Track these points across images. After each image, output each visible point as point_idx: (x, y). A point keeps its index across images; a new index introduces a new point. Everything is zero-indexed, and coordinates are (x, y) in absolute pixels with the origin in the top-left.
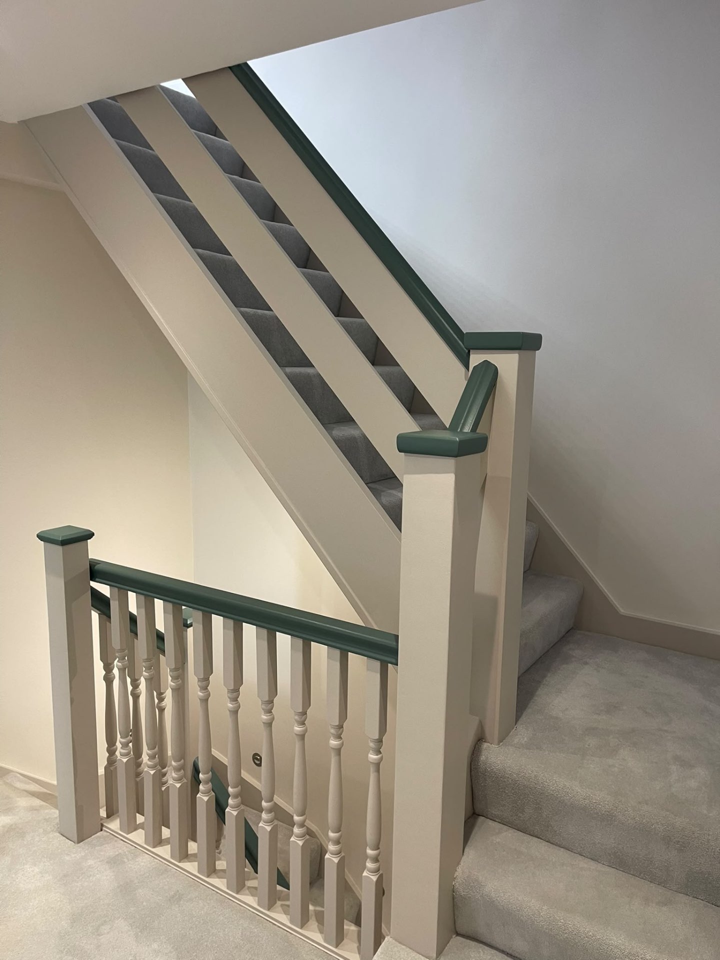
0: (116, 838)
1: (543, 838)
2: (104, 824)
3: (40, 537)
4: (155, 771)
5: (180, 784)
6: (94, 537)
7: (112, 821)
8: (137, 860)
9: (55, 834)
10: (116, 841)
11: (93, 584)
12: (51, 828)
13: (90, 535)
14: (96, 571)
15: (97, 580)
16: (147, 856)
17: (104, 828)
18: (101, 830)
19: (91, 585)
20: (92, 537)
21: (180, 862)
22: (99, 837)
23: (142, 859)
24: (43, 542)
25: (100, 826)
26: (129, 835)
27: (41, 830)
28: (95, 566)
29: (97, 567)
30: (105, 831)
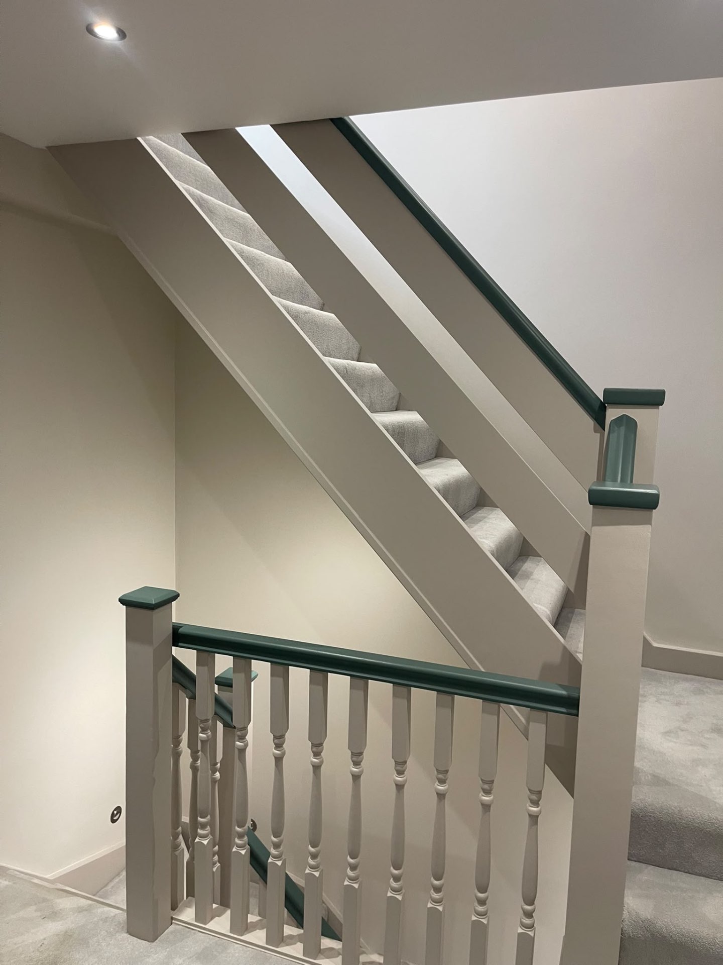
0: (193, 931)
1: (681, 870)
2: (174, 917)
3: (122, 601)
4: (245, 850)
5: (281, 862)
6: (179, 598)
7: (181, 911)
8: (229, 951)
9: (123, 935)
10: (194, 934)
11: (175, 651)
12: (114, 929)
13: (176, 596)
14: (180, 637)
15: (180, 644)
16: (237, 945)
17: (173, 921)
18: (171, 924)
19: (174, 654)
20: (177, 598)
21: (278, 947)
22: (172, 933)
23: (235, 950)
24: (125, 606)
25: (170, 920)
26: (208, 925)
27: (103, 933)
28: (178, 630)
29: (181, 630)
30: (176, 924)
